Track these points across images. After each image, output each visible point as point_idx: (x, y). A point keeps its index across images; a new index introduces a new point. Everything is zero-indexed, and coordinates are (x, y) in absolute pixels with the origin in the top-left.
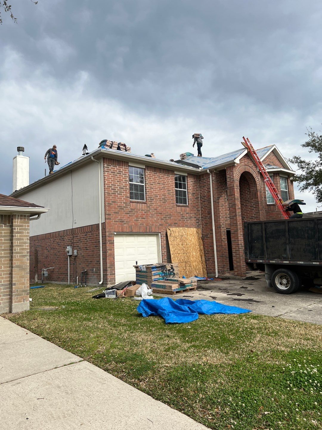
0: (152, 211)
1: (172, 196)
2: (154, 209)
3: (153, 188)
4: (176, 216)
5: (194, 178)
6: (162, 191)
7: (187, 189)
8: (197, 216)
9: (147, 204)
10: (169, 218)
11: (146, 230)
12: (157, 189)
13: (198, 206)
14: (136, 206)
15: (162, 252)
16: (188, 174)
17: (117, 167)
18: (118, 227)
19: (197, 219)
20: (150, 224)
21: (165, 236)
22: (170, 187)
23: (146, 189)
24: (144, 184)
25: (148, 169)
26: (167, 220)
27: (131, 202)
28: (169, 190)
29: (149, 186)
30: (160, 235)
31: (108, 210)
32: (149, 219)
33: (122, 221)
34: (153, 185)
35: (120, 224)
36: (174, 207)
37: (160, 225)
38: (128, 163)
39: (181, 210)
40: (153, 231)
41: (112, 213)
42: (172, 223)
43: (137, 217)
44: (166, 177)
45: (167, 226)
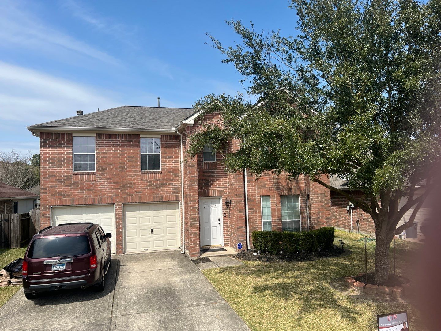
0: (103, 181)
1: (135, 163)
2: (107, 179)
3: (106, 157)
4: (139, 185)
5: (172, 140)
6: (120, 159)
7: (160, 152)
8: (174, 182)
9: (96, 174)
10: (128, 187)
11: (94, 202)
12: (113, 157)
13: (177, 170)
14: (81, 177)
15: (116, 224)
16: (161, 135)
17: (57, 140)
18: (55, 200)
19: (174, 186)
20: (100, 196)
21: (122, 207)
22: (133, 153)
23: (97, 159)
24: (95, 153)
25: (99, 137)
26: (126, 189)
27: (74, 174)
28: (131, 157)
29: (100, 155)
30: (115, 206)
31: (44, 185)
32: (99, 190)
33: (61, 195)
34: (106, 153)
35: (58, 197)
36: (138, 175)
37: (115, 195)
38: (72, 134)
39: (149, 177)
40: (104, 202)
41: (49, 187)
42: (133, 193)
43: (82, 189)
44: (126, 143)
45: (125, 195)
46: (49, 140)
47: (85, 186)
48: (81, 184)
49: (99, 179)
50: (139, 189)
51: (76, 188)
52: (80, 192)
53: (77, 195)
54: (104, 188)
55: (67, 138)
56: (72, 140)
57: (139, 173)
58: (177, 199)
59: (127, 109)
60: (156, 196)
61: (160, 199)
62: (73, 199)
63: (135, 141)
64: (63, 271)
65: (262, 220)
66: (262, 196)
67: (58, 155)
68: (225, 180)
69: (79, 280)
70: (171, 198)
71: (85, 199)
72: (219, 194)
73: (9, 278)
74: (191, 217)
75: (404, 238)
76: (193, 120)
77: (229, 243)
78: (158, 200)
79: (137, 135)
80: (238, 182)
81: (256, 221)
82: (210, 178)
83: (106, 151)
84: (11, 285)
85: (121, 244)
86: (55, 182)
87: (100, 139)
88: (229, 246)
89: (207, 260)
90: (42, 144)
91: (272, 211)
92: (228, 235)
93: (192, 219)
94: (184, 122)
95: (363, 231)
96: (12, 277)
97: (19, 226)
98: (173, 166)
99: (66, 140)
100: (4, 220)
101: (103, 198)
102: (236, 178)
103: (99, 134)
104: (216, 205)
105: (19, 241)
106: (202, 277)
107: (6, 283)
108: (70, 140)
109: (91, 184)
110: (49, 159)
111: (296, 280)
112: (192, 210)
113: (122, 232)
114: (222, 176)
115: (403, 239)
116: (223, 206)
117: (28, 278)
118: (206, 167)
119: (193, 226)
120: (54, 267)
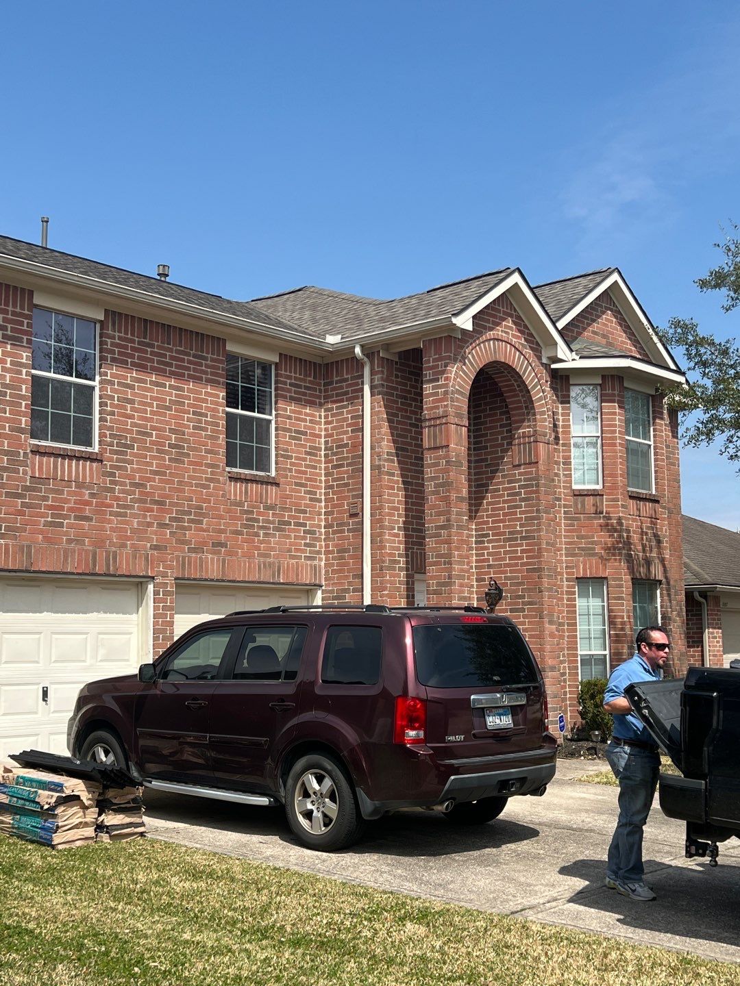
0: (121, 491)
1: (211, 437)
2: (132, 485)
3: (131, 402)
4: (221, 517)
6: (171, 417)
7: (274, 412)
9: (100, 461)
10: (192, 521)
11: (95, 566)
12: (152, 405)
13: (316, 481)
14: (55, 466)
16: (280, 354)
19: (309, 532)
20: (111, 543)
21: (173, 593)
22: (207, 402)
24: (97, 384)
25: (113, 324)
27: (34, 452)
28: (201, 415)
29: (115, 391)
32: (109, 522)
34: (133, 387)
36: (218, 481)
37: (156, 548)
38: (31, 293)
39: (246, 492)
40: (123, 570)
43: (57, 510)
44: (189, 362)
45: (183, 551)
48: (56, 491)
49: (112, 482)
50: (223, 531)
51: (40, 506)
52: (51, 524)
55: (15, 306)
56: (31, 318)
57: (220, 475)
58: (315, 579)
60: (265, 565)
65: (579, 652)
66: (581, 580)
70: (302, 574)
71: (66, 554)
73: (96, 812)
76: (471, 319)
78: (266, 576)
79: (219, 340)
83: (132, 379)
87: (117, 334)
94: (454, 320)
96: (104, 805)
98: (306, 467)
103: (114, 314)
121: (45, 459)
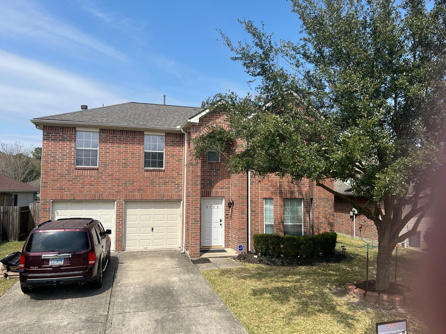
0: (105, 177)
1: (138, 160)
3: (109, 153)
4: (141, 182)
5: (176, 138)
6: (123, 155)
7: (164, 150)
8: (177, 180)
9: (98, 170)
10: (130, 184)
11: (95, 198)
12: (116, 153)
13: (180, 169)
14: (82, 172)
15: (117, 221)
16: (166, 133)
17: (60, 134)
18: (56, 194)
19: (177, 184)
20: (101, 192)
21: (123, 204)
22: (136, 150)
23: (99, 154)
24: (98, 149)
25: (103, 132)
26: (127, 186)
27: (76, 169)
28: (134, 154)
29: (103, 150)
30: (116, 202)
31: (45, 178)
32: (100, 186)
33: (61, 189)
34: (109, 149)
35: (58, 192)
36: (140, 172)
37: (117, 192)
38: (75, 128)
39: (151, 174)
40: (105, 198)
41: (50, 181)
42: (135, 190)
43: (83, 184)
44: (130, 139)
45: (127, 192)
46: (52, 133)
47: (86, 181)
48: (82, 179)
49: (101, 175)
50: (141, 186)
51: (78, 183)
52: (81, 187)
53: (78, 190)
54: (106, 184)
55: (70, 132)
56: (75, 134)
57: (141, 170)
58: (179, 198)
59: (132, 105)
60: (158, 195)
61: (162, 198)
62: (74, 194)
63: (139, 138)
64: (61, 266)
65: (264, 223)
66: (266, 199)
67: (61, 149)
68: (228, 180)
69: (76, 275)
70: (173, 196)
71: (86, 195)
72: (222, 194)
73: (5, 271)
74: (192, 217)
75: (407, 247)
76: (198, 120)
77: (229, 245)
78: (159, 198)
79: (141, 132)
80: (242, 184)
81: (258, 224)
82: (213, 178)
83: (109, 146)
84: (8, 278)
85: (120, 241)
86: (56, 176)
87: (104, 135)
88: (229, 247)
89: (207, 261)
90: (44, 137)
91: (274, 214)
92: (229, 237)
93: (194, 219)
94: (189, 121)
95: (366, 237)
96: (8, 270)
97: (18, 219)
98: (176, 165)
99: (70, 134)
100: (3, 213)
101: (104, 195)
102: (240, 179)
103: (103, 129)
104: (219, 205)
105: (17, 234)
106: (201, 277)
107: (3, 276)
108: (74, 134)
109: (93, 180)
110: (51, 152)
111: (296, 284)
112: (194, 210)
113: (122, 229)
114: (226, 176)
115: (405, 247)
116: (225, 206)
117: (25, 272)
118: (210, 166)
119: (194, 226)
120: (52, 262)
121: (79, 171)
